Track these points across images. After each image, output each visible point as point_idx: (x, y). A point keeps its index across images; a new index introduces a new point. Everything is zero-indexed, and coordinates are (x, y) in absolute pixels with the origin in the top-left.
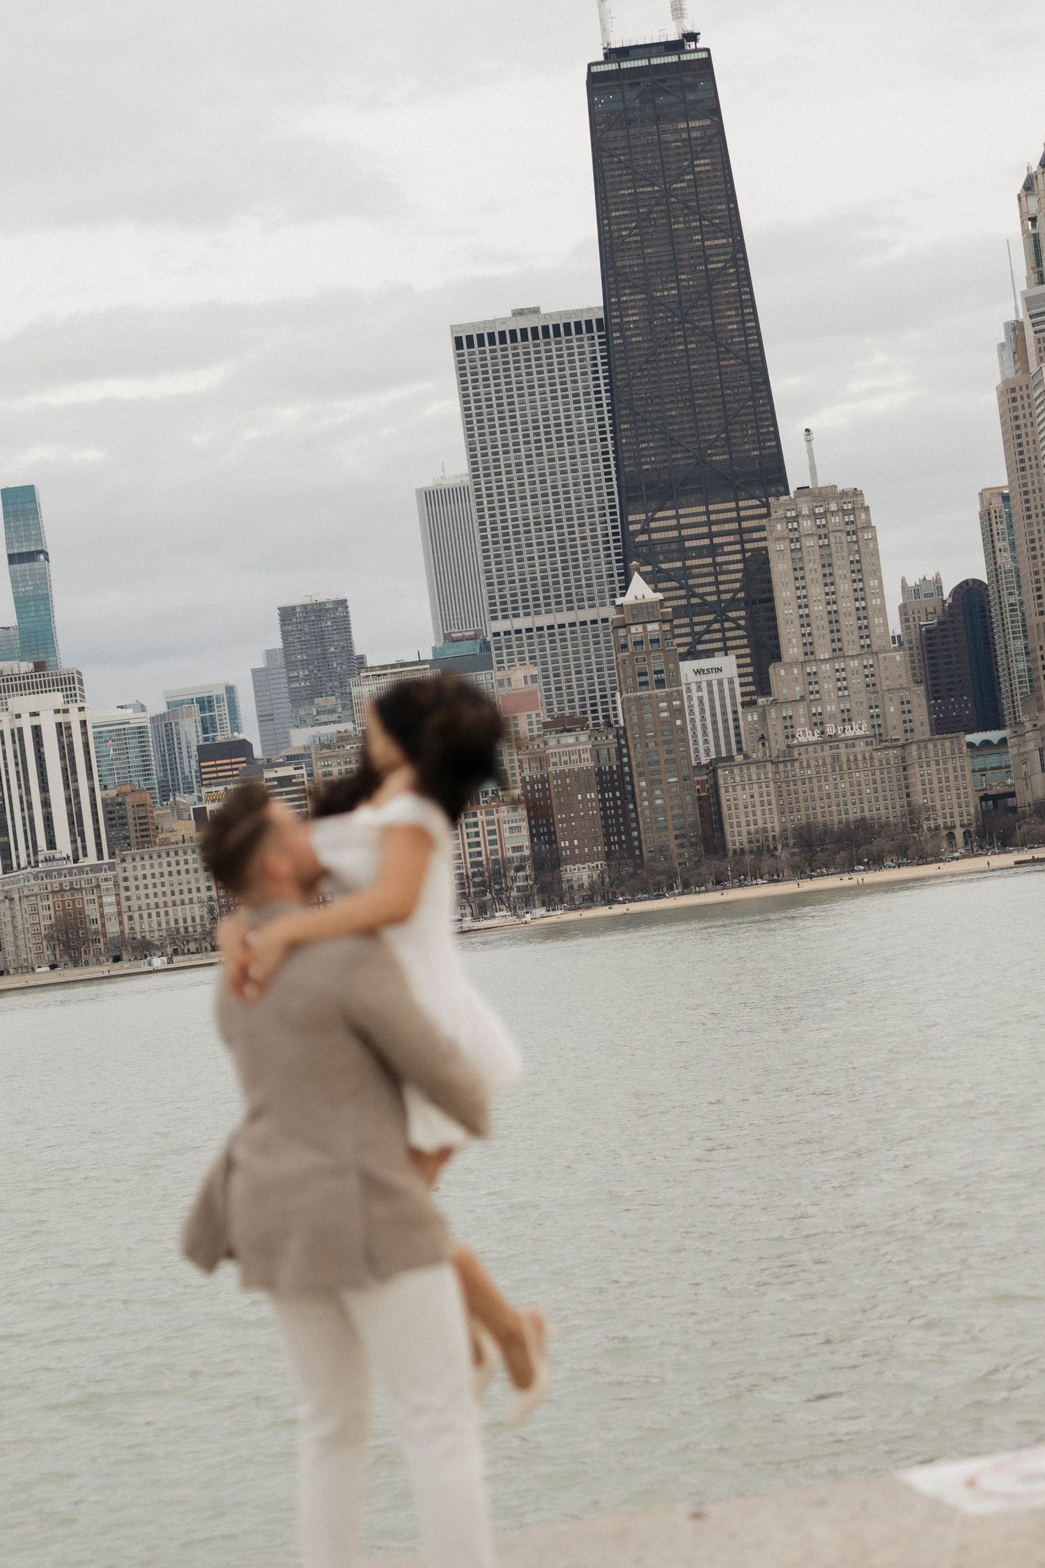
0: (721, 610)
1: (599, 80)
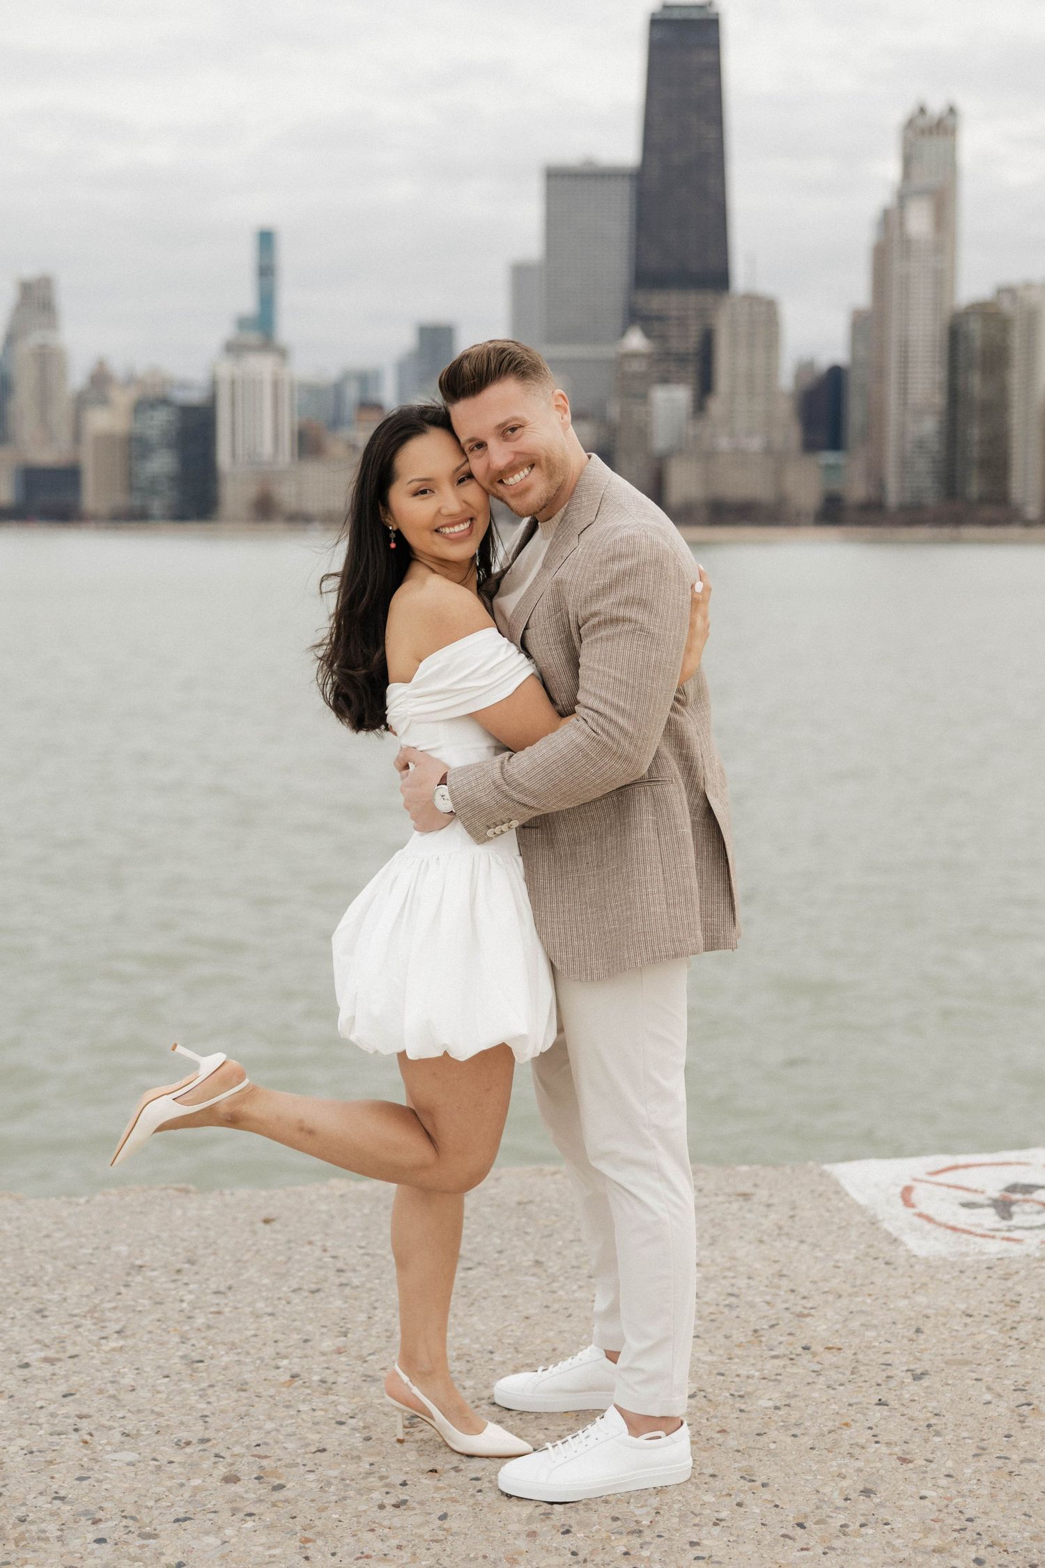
0: (681, 359)
1: (656, 23)
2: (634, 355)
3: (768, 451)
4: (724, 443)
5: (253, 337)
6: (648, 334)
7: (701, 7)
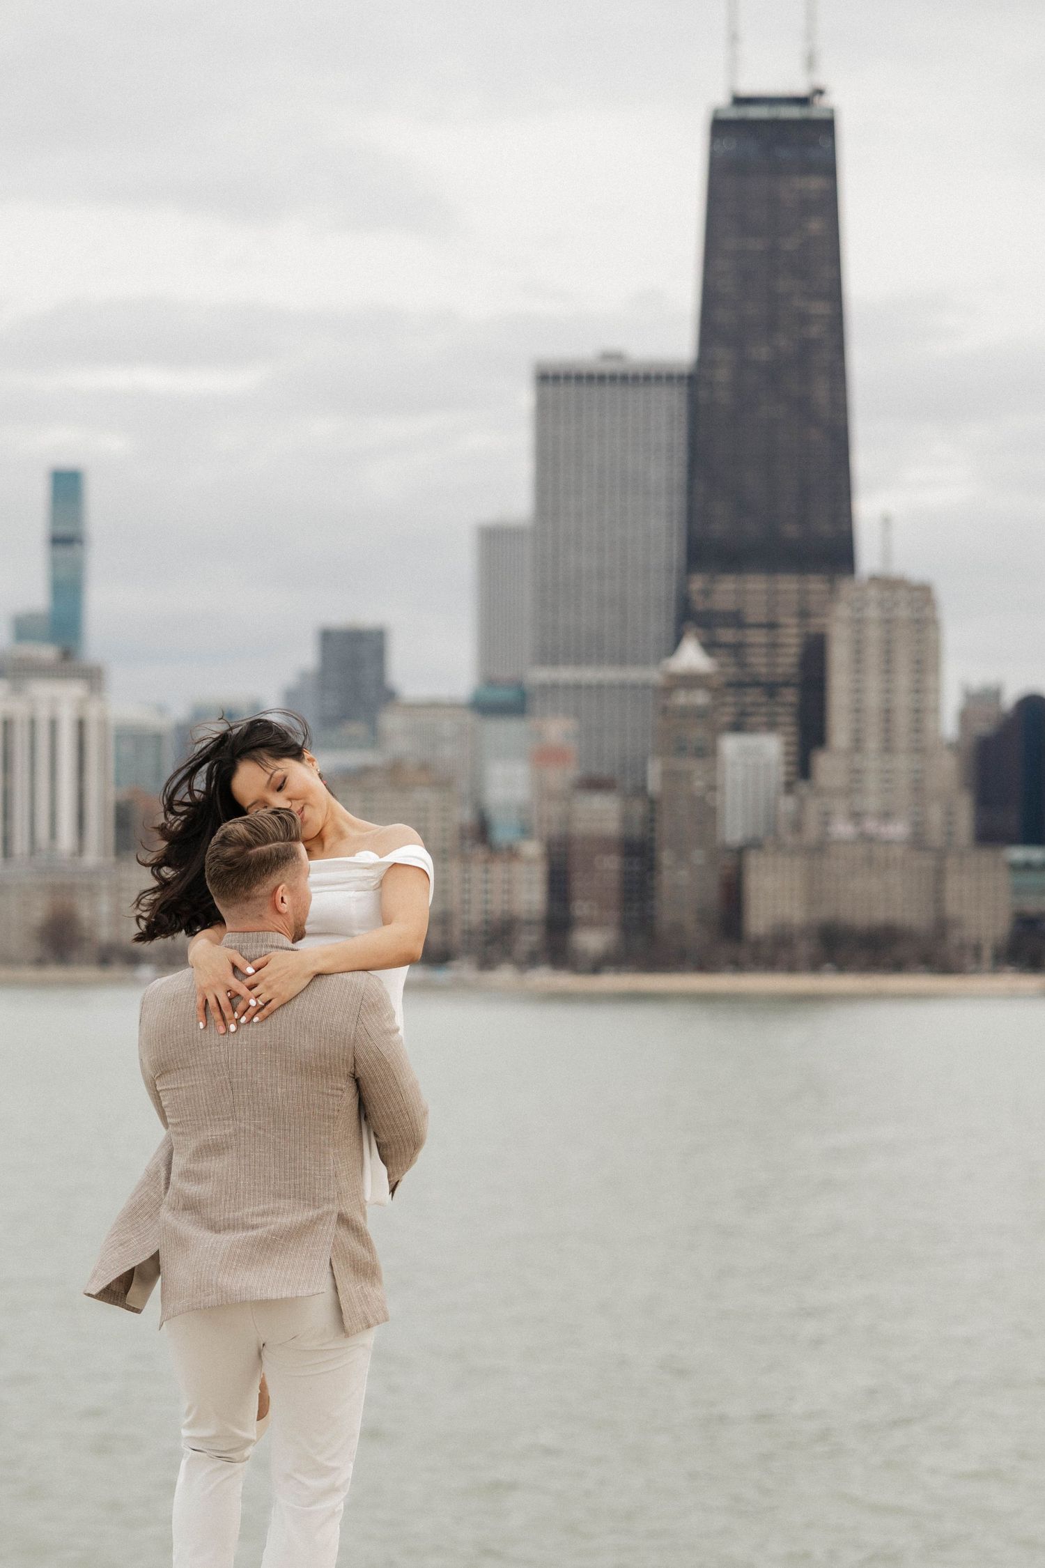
1: (720, 127)
2: (690, 681)
3: (918, 842)
4: (842, 829)
5: (47, 653)
6: (709, 647)
7: (803, 101)
